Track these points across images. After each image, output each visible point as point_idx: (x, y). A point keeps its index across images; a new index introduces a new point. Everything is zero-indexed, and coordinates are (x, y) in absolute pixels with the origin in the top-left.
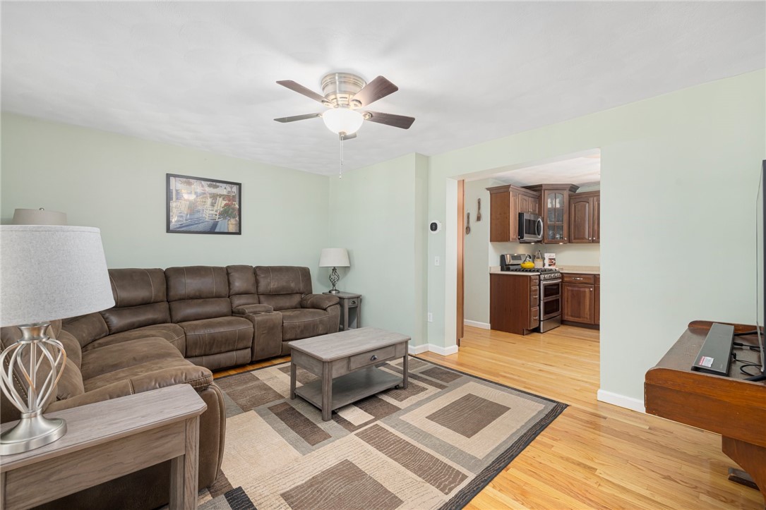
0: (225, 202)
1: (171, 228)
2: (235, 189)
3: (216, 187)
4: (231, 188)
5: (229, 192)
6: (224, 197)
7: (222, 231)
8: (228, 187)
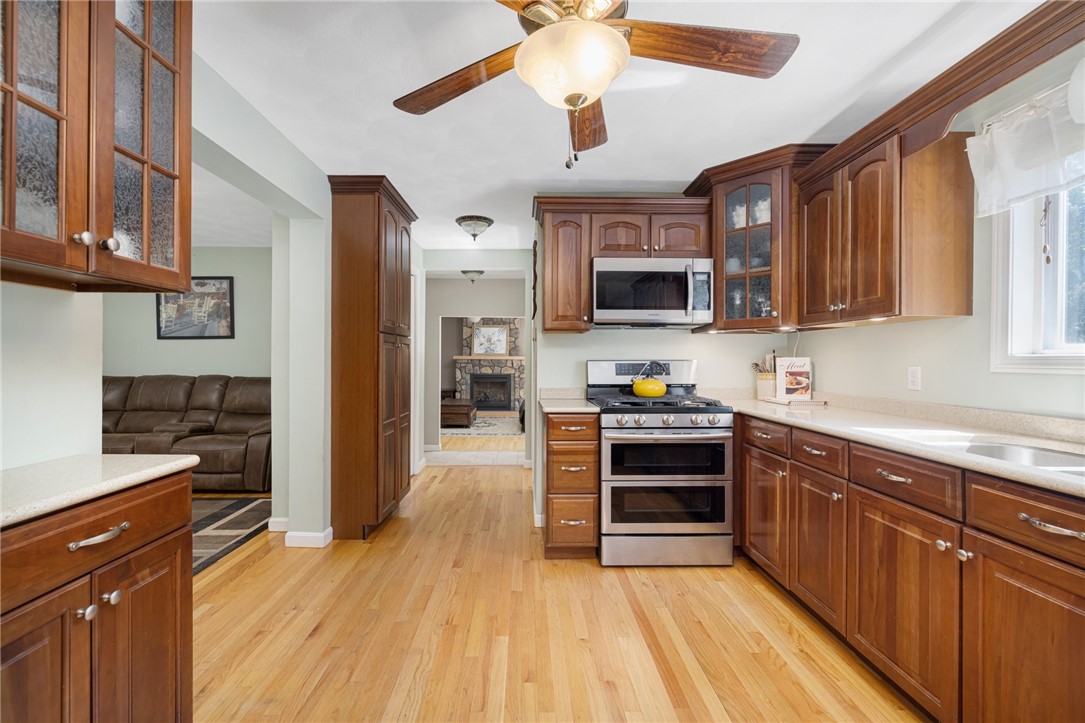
0: (213, 302)
1: (162, 333)
2: (225, 284)
3: (203, 285)
4: (221, 283)
5: (218, 289)
6: (212, 295)
7: (212, 335)
8: (217, 282)
